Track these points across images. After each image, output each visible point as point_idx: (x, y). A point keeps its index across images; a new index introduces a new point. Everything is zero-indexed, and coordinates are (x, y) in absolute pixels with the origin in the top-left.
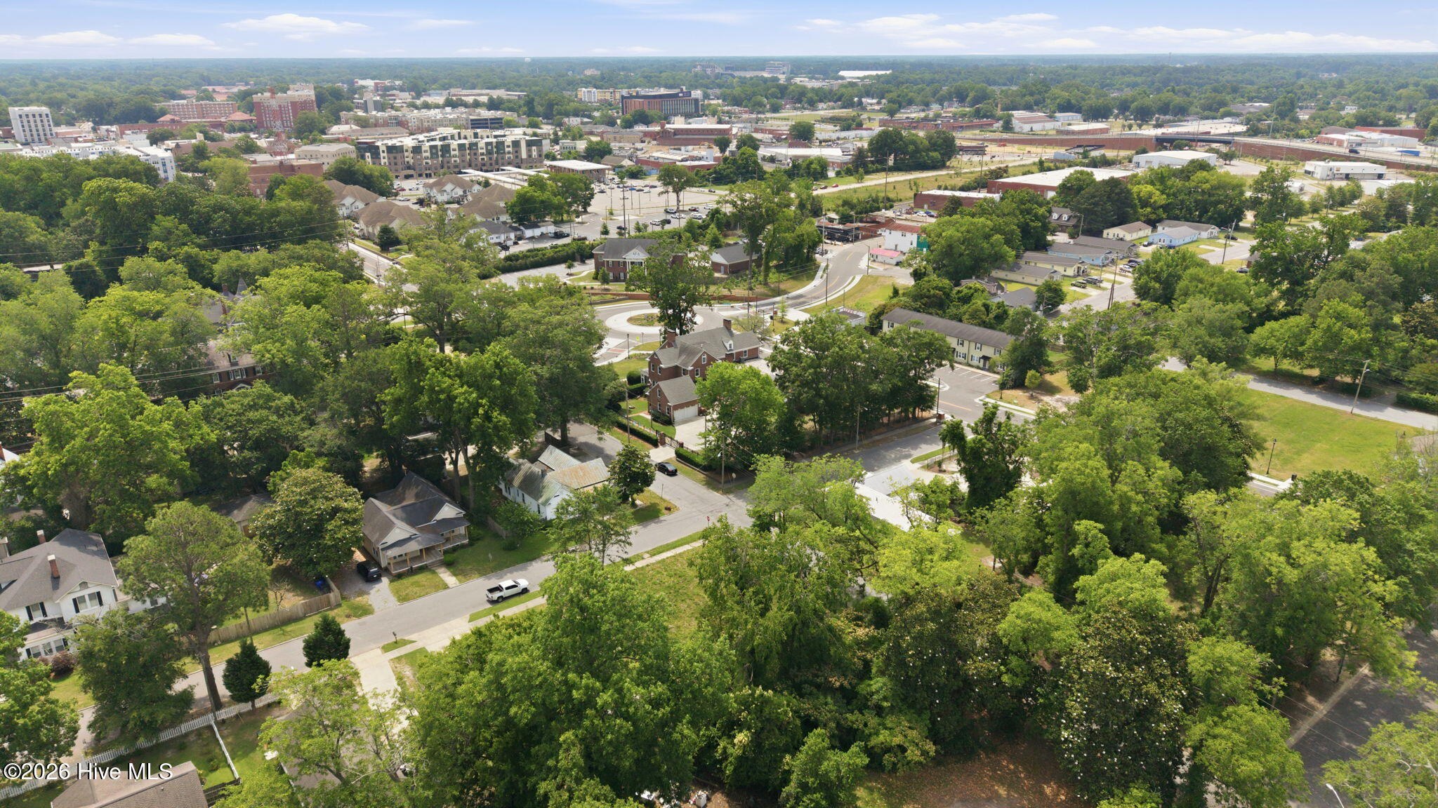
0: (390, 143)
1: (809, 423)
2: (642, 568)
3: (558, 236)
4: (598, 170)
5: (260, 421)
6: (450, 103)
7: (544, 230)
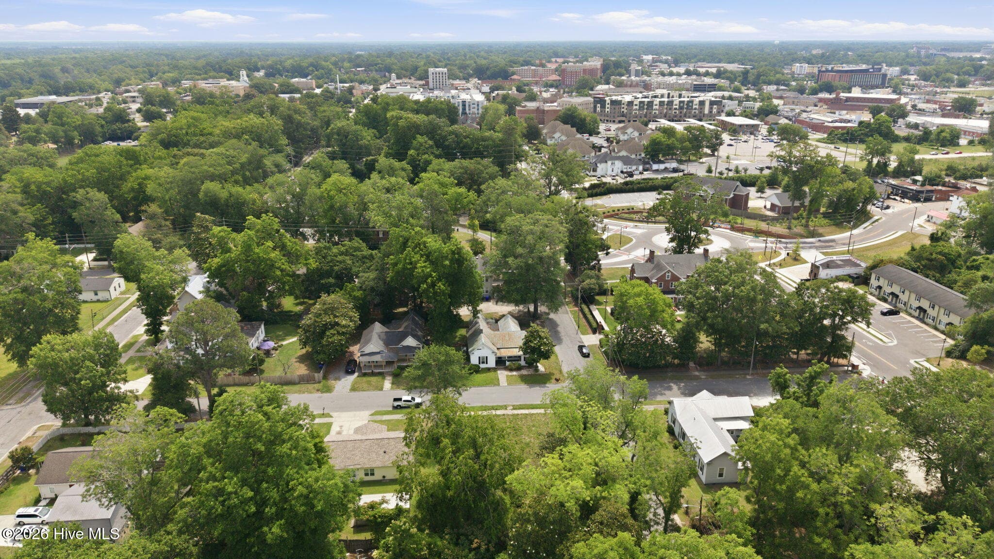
0: (614, 98)
1: (705, 342)
2: (499, 416)
3: (675, 170)
4: (753, 126)
5: (340, 262)
6: (688, 73)
7: (668, 165)
